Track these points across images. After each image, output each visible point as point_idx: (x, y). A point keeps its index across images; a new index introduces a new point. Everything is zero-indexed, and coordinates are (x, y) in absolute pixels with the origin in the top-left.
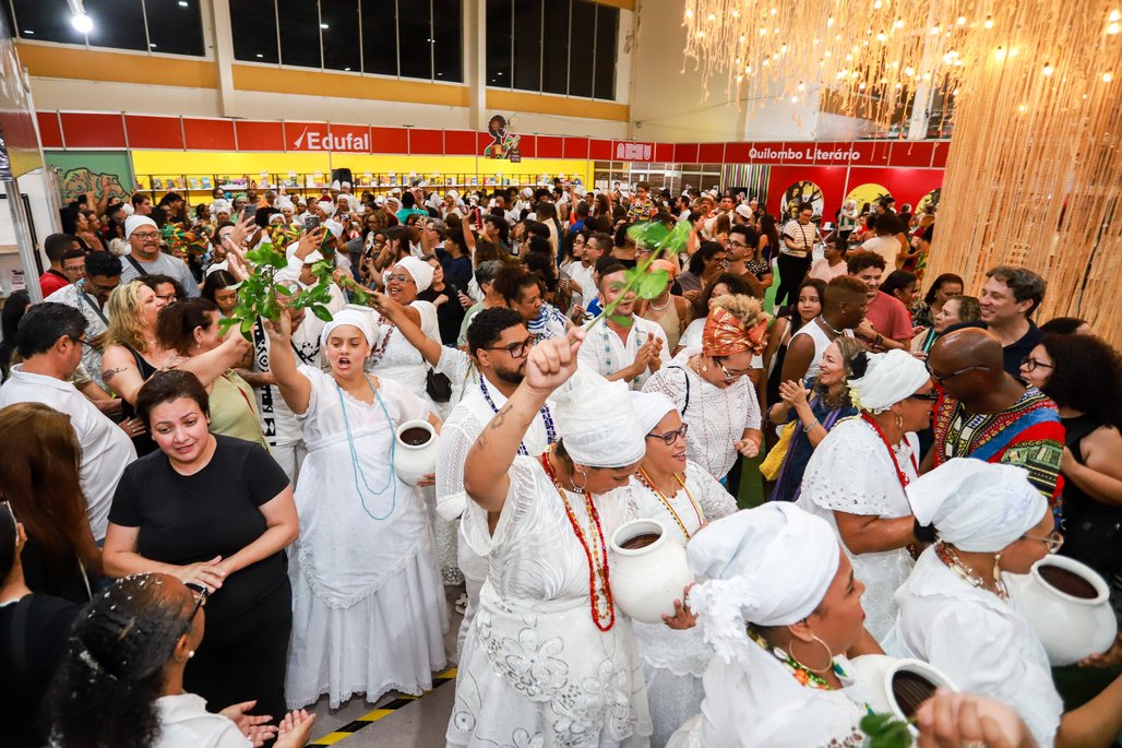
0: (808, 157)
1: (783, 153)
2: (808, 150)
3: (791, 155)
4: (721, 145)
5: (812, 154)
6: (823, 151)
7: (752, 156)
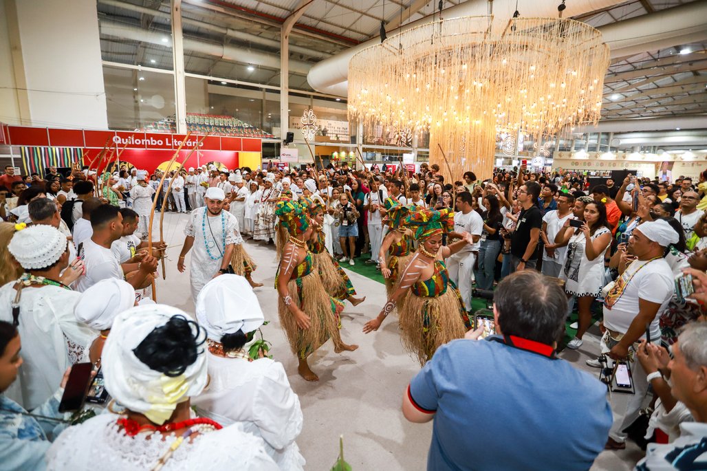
0: (167, 144)
1: (146, 141)
2: (167, 139)
3: (153, 142)
4: (80, 132)
5: (170, 142)
6: (178, 140)
7: (117, 142)
